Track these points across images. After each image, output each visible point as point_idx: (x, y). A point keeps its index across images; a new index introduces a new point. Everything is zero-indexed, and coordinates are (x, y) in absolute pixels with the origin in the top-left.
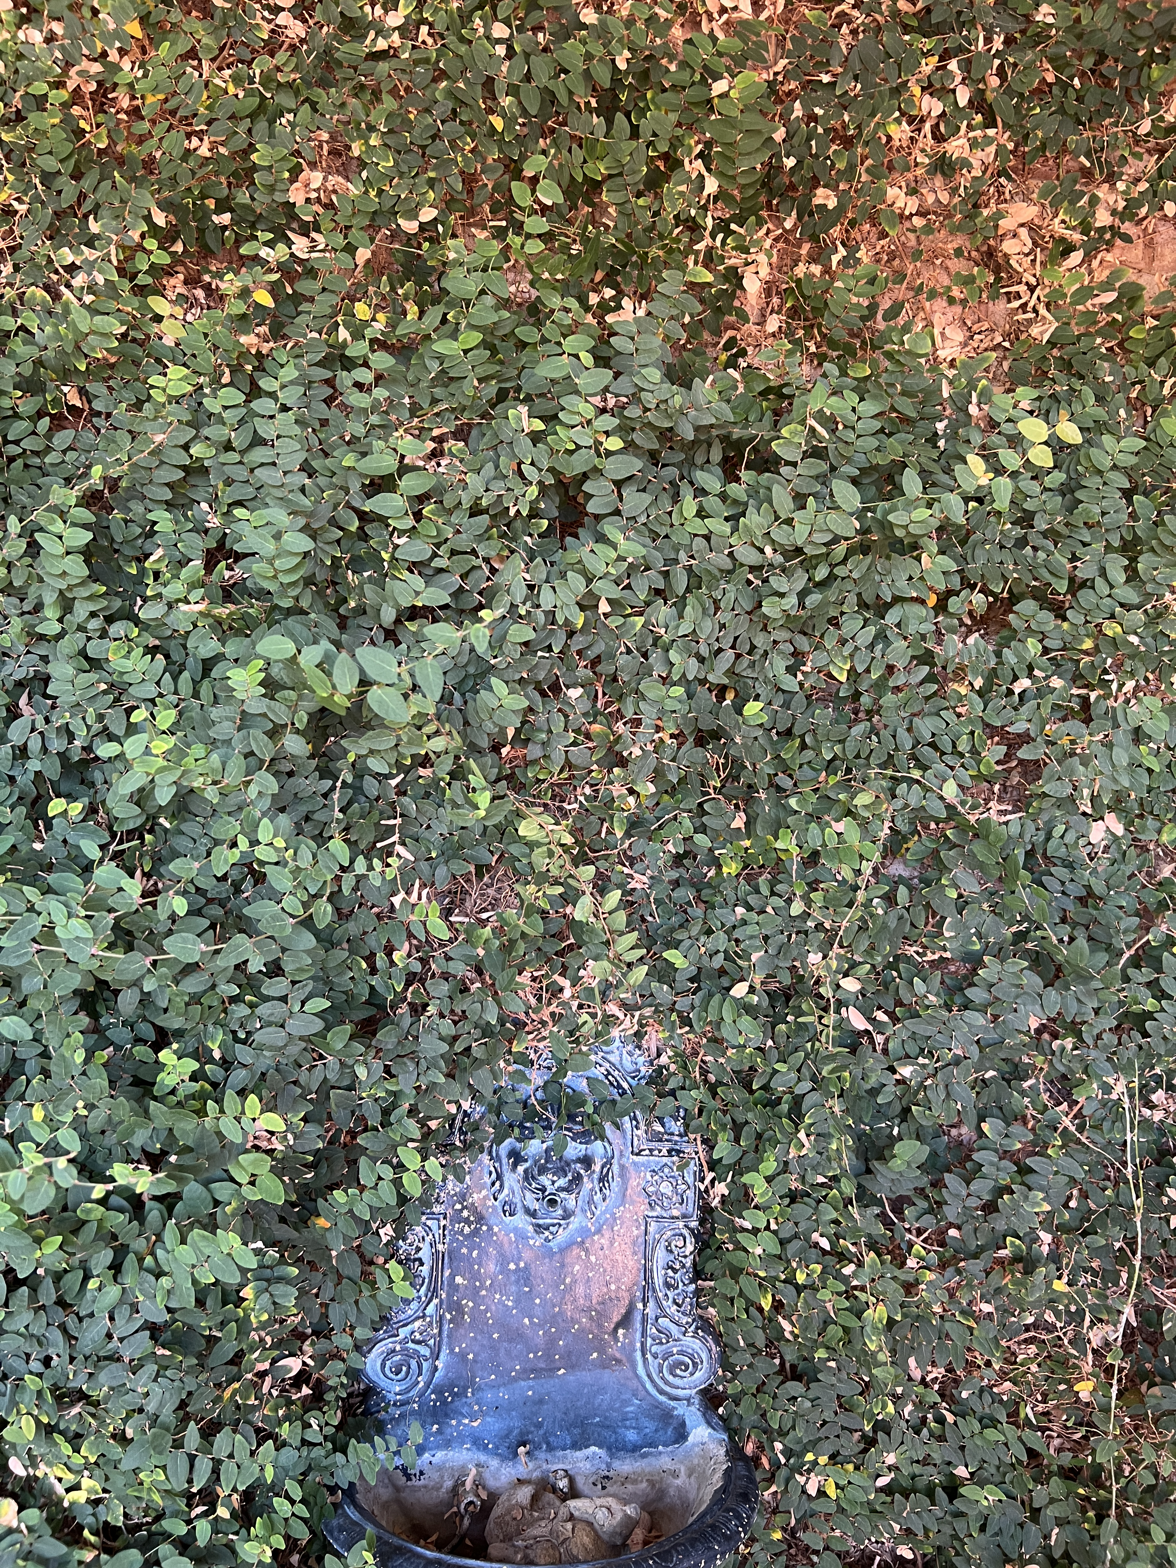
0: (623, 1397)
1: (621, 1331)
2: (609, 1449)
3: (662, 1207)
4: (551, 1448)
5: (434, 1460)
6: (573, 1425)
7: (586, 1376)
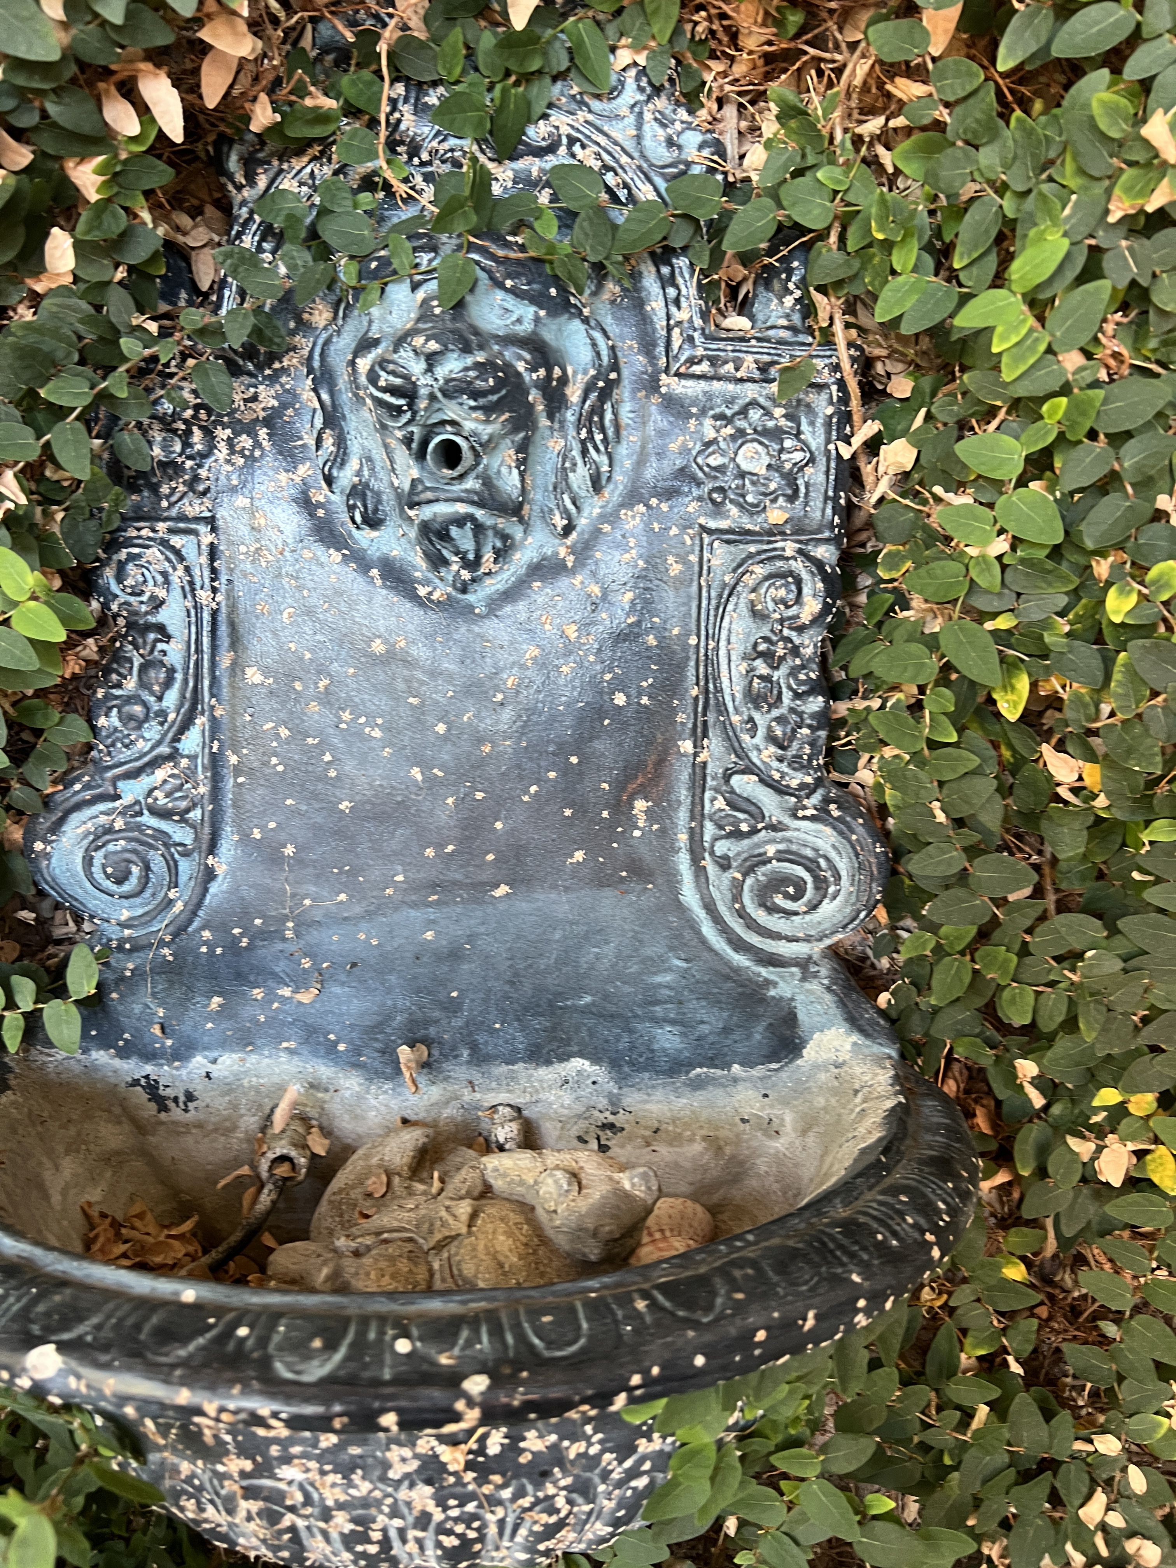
0: (648, 951)
1: (640, 805)
2: (615, 1065)
4: (480, 1058)
5: (216, 1071)
6: (531, 1008)
7: (559, 903)
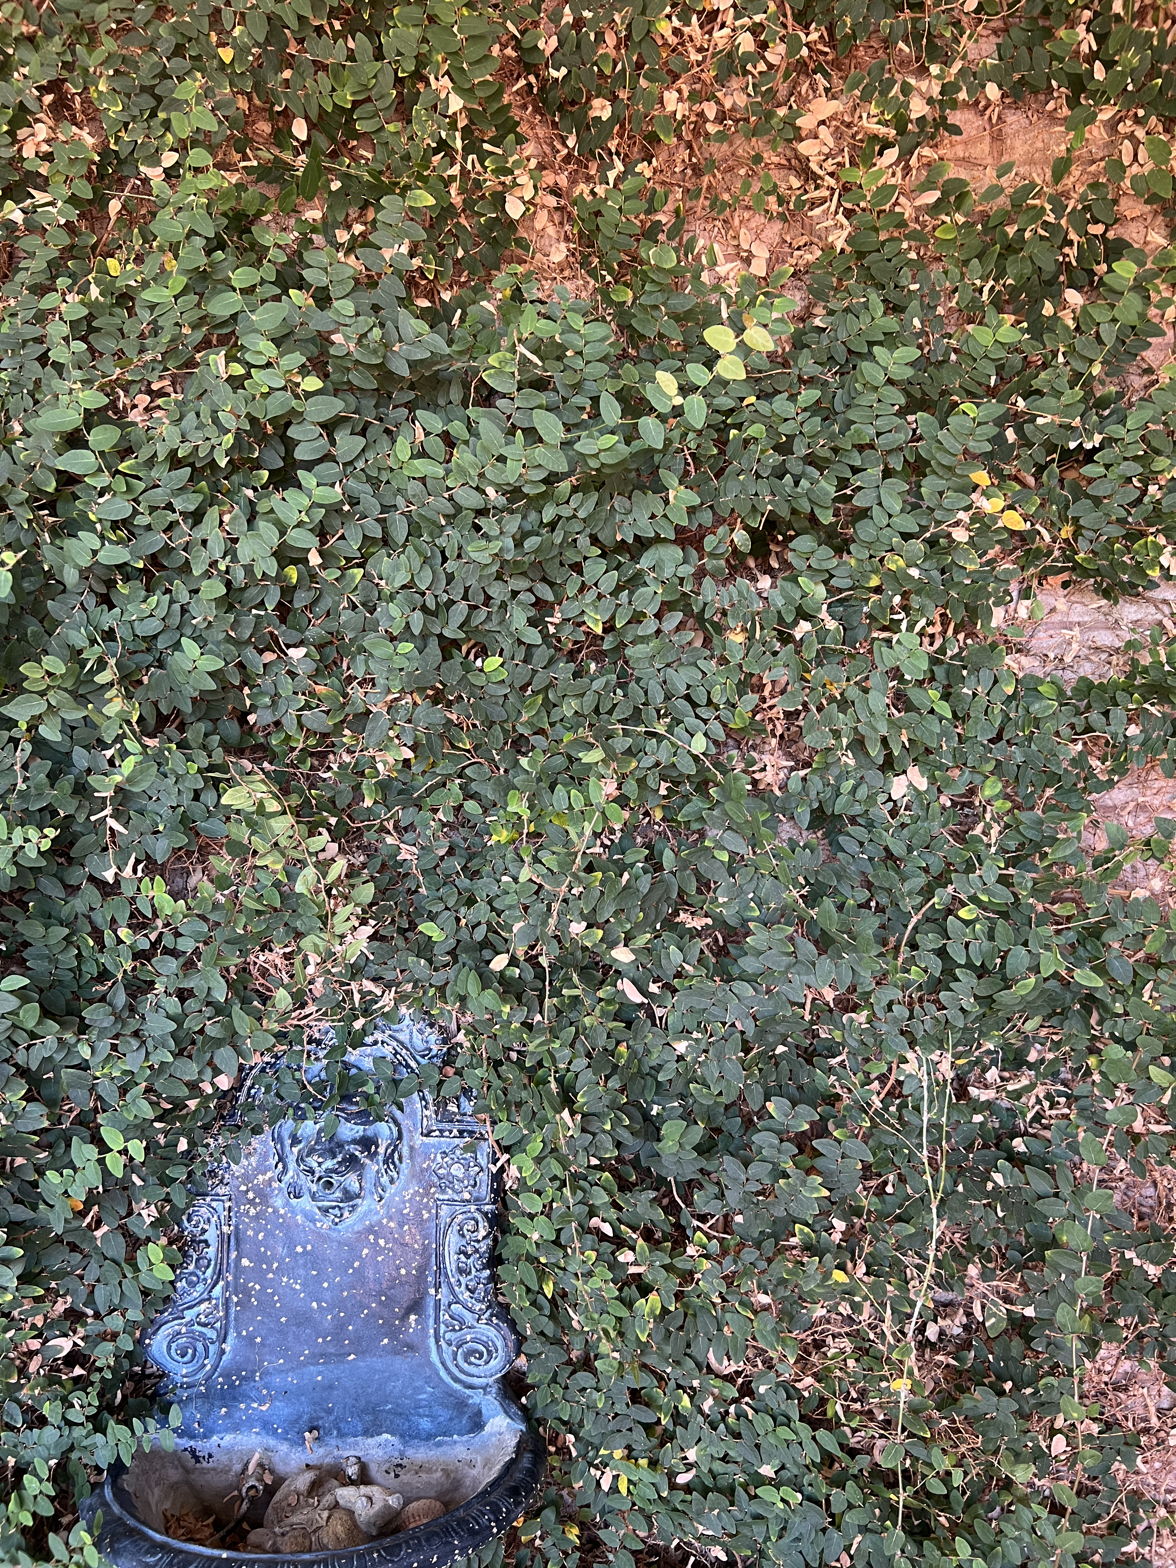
0: (416, 1384)
1: (413, 1317)
2: (402, 1436)
3: (453, 1189)
4: (341, 1435)
5: (222, 1443)
6: (364, 1411)
7: (377, 1363)
